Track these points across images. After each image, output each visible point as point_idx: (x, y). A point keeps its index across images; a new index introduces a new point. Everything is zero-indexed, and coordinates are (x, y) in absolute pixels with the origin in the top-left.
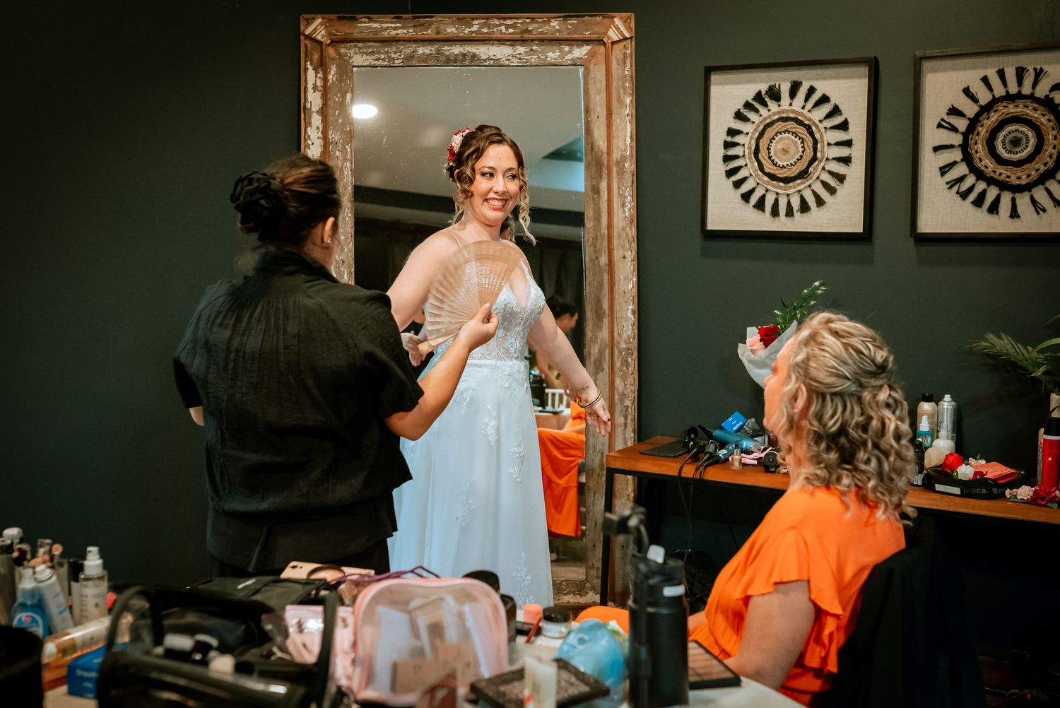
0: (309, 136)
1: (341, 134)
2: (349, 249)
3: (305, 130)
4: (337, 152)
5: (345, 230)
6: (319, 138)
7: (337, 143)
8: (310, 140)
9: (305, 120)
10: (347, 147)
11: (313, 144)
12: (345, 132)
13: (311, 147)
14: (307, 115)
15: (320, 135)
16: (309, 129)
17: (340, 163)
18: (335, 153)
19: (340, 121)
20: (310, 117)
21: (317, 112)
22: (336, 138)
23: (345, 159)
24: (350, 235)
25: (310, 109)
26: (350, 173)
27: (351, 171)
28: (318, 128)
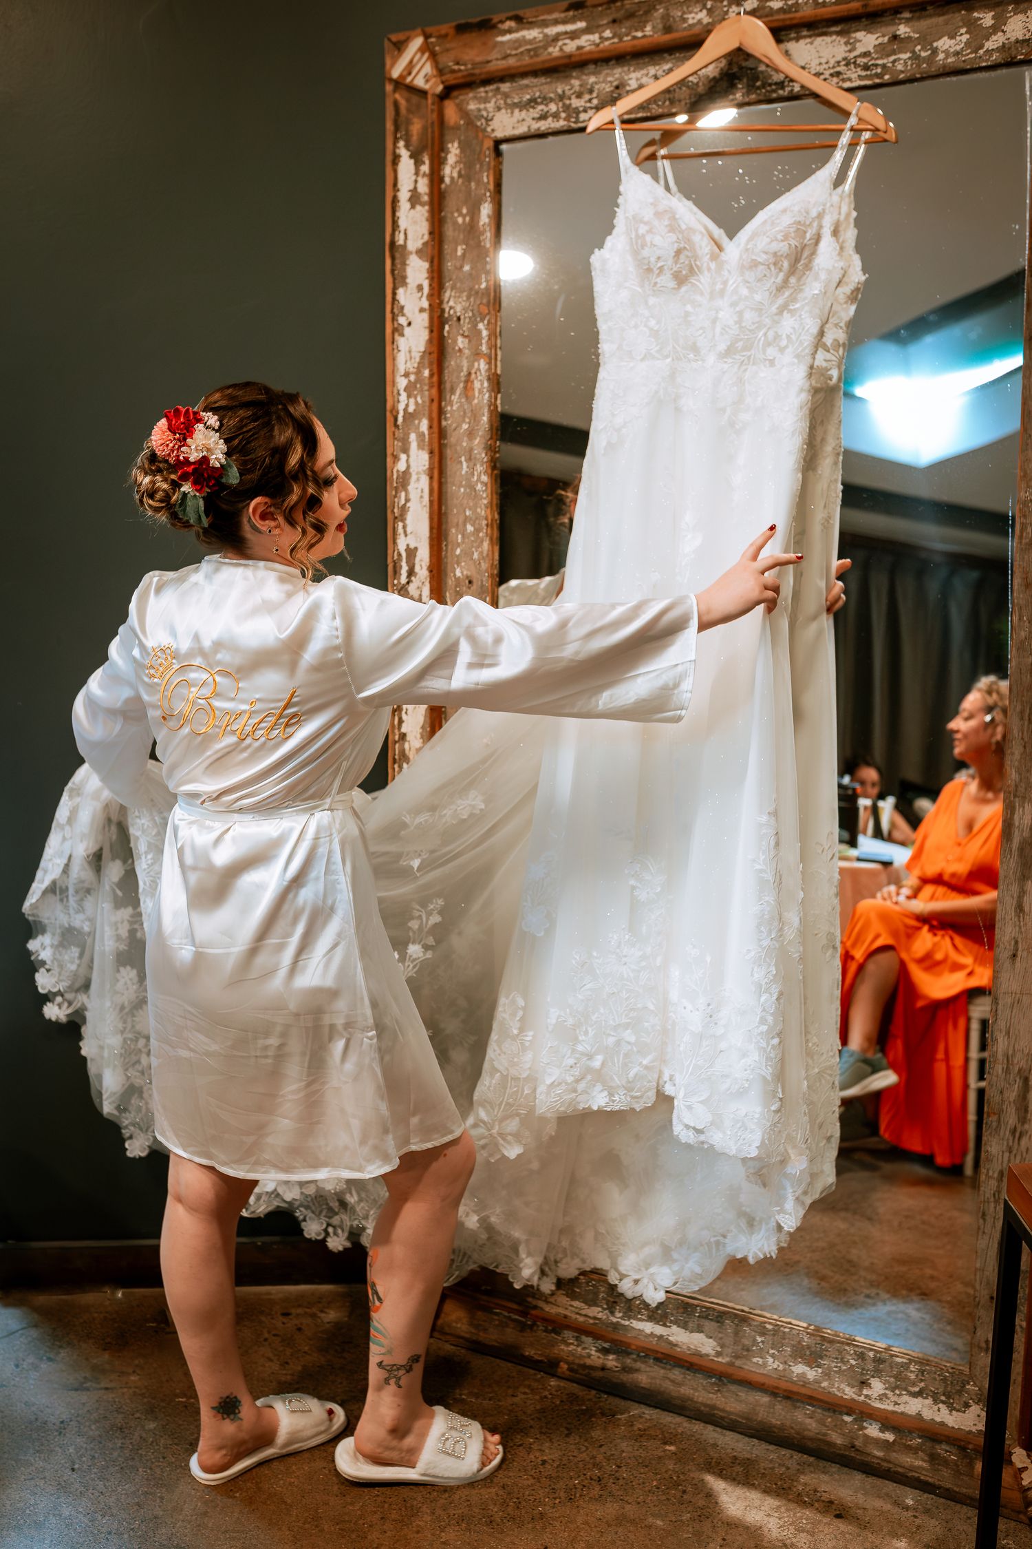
0: (402, 308)
1: (468, 298)
2: (481, 553)
3: (394, 294)
4: (460, 339)
5: (475, 512)
6: (422, 310)
7: (459, 319)
8: (403, 315)
9: (393, 271)
10: (481, 326)
11: (409, 324)
12: (477, 293)
13: (407, 331)
14: (397, 261)
15: (425, 304)
16: (400, 292)
17: (465, 364)
18: (455, 341)
19: (467, 268)
20: (404, 264)
21: (419, 252)
22: (459, 308)
23: (477, 354)
24: (484, 522)
25: (405, 246)
26: (486, 384)
27: (489, 379)
28: (420, 288)
